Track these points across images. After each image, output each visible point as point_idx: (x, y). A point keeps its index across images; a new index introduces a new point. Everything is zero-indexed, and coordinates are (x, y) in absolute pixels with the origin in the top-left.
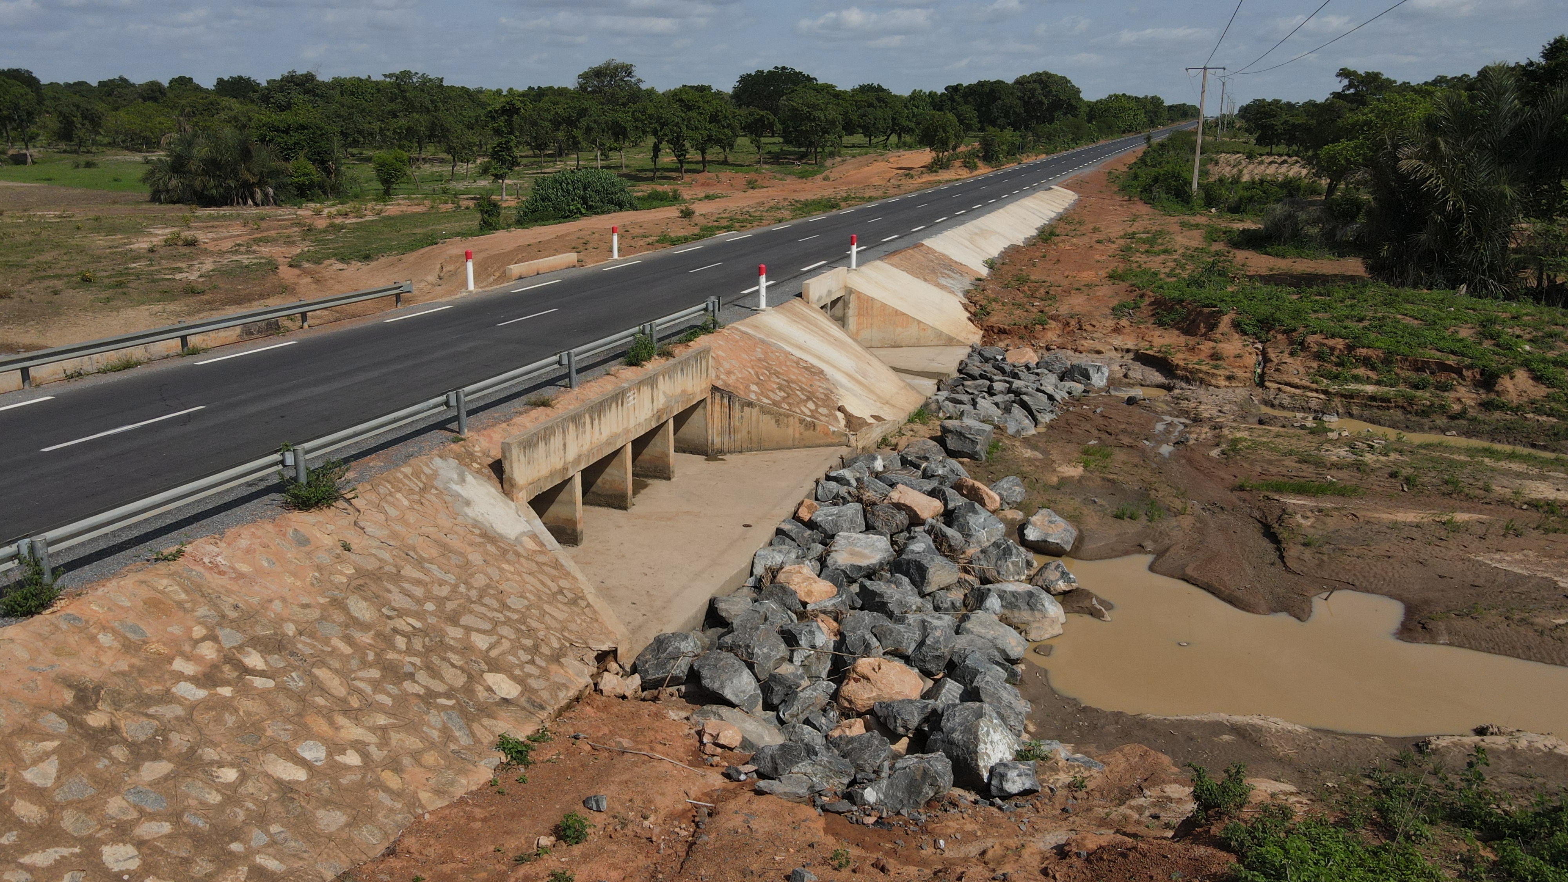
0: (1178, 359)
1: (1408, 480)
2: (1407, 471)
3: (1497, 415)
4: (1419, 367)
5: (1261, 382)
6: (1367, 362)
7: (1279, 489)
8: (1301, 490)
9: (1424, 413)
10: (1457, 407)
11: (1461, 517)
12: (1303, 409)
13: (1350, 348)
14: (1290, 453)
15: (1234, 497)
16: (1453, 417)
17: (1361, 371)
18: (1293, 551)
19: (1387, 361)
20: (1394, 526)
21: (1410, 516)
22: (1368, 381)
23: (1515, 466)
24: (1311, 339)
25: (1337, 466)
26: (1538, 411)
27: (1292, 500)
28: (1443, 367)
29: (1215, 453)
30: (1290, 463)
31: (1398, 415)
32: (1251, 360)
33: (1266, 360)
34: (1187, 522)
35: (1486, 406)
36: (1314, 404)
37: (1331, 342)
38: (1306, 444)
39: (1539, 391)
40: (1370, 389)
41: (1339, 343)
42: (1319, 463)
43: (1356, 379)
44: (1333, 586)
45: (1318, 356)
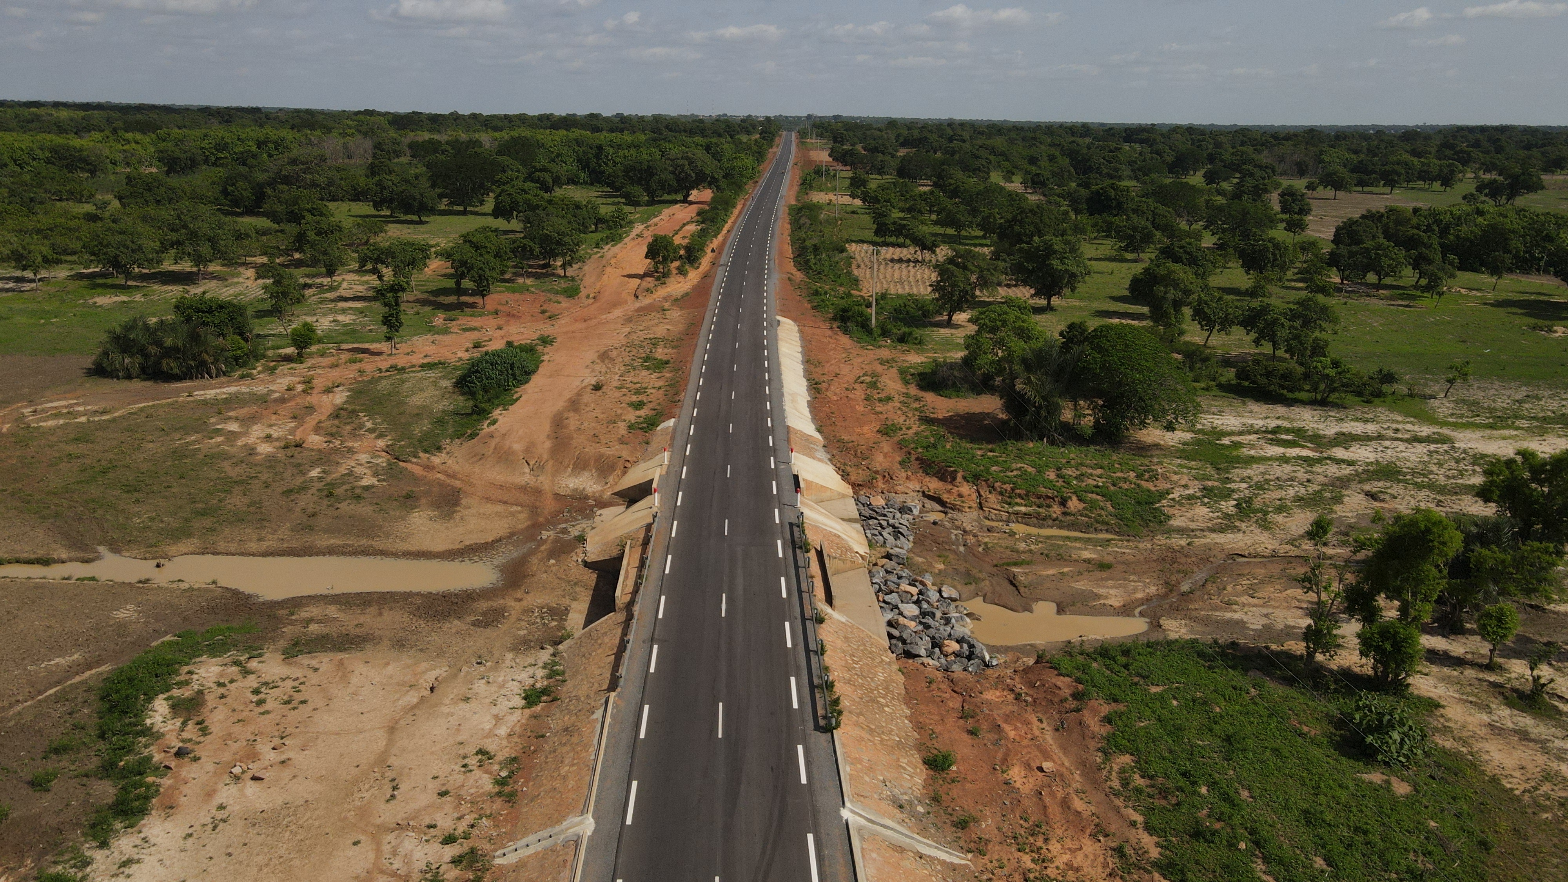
0: (945, 497)
1: (1047, 555)
2: (1046, 552)
3: (1068, 518)
4: (1039, 497)
5: (981, 508)
6: (1020, 496)
7: (1008, 564)
8: (1016, 564)
9: (1044, 519)
10: (1055, 516)
11: (1066, 570)
12: (1001, 521)
13: (1013, 489)
14: (1007, 548)
15: (995, 569)
16: (1054, 520)
17: (1018, 500)
18: (1022, 590)
19: (1027, 495)
20: (1048, 576)
21: (1051, 572)
22: (1021, 505)
23: (1077, 545)
24: (997, 485)
25: (1024, 552)
26: (1082, 515)
27: (1016, 570)
28: (1048, 497)
29: (980, 549)
30: (1008, 552)
31: (1035, 520)
32: (974, 496)
33: (980, 496)
34: (987, 582)
35: (1065, 514)
36: (1004, 518)
37: (1004, 486)
38: (1009, 542)
39: (1081, 506)
40: (1023, 509)
41: (1008, 487)
42: (1017, 552)
43: (1017, 504)
44: (1037, 600)
45: (1001, 494)
